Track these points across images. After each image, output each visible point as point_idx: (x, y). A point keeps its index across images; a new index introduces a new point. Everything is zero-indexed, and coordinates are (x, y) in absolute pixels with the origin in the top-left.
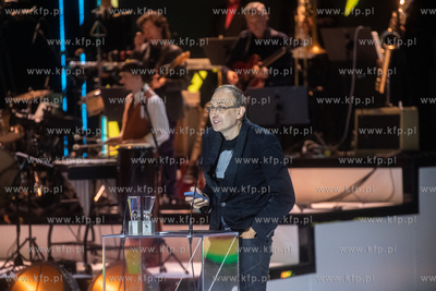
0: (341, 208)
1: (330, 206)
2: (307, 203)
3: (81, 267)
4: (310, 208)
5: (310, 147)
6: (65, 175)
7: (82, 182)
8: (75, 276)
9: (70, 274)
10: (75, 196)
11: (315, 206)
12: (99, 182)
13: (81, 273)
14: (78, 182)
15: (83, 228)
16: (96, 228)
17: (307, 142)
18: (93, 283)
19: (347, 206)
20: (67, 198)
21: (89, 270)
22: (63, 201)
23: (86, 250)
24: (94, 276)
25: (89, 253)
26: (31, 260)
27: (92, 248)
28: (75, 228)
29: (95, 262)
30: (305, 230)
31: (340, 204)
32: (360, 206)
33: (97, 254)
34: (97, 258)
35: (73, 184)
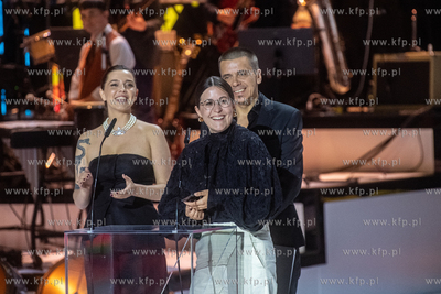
0: (357, 179)
1: (343, 177)
2: (314, 174)
3: (27, 258)
4: (317, 180)
5: (317, 102)
6: (7, 141)
7: (29, 151)
8: (20, 272)
9: (15, 269)
10: (18, 167)
11: (324, 177)
12: (50, 150)
13: (29, 267)
14: (24, 151)
15: (31, 208)
16: (46, 207)
17: (313, 96)
19: (364, 177)
20: (8, 170)
21: (38, 263)
22: (5, 174)
23: (34, 237)
24: (45, 271)
25: (38, 241)
27: (42, 236)
28: (19, 208)
30: (312, 209)
31: (356, 175)
32: (381, 177)
33: (47, 242)
34: (48, 246)
35: (16, 153)
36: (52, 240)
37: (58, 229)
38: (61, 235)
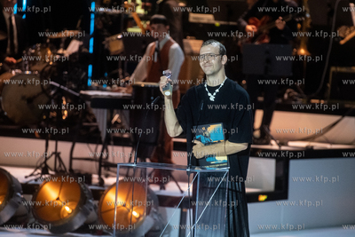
0: (312, 147)
1: (303, 144)
2: (285, 141)
3: (95, 179)
4: (287, 145)
5: (291, 94)
6: (89, 103)
7: (102, 110)
8: (90, 187)
9: (86, 185)
10: (95, 120)
11: (291, 144)
12: (115, 111)
13: (96, 185)
14: (98, 110)
15: (100, 147)
16: (110, 148)
17: (288, 90)
18: (105, 195)
19: (317, 146)
20: (88, 121)
21: (101, 183)
22: (86, 124)
23: (100, 166)
24: (106, 188)
25: (103, 169)
26: (55, 170)
27: (105, 165)
28: (93, 146)
29: (107, 176)
30: (281, 163)
31: (312, 144)
32: (328, 146)
33: (109, 170)
34: (109, 173)
35: (94, 111)
36: (112, 169)
37: (116, 162)
38: (115, 166)
